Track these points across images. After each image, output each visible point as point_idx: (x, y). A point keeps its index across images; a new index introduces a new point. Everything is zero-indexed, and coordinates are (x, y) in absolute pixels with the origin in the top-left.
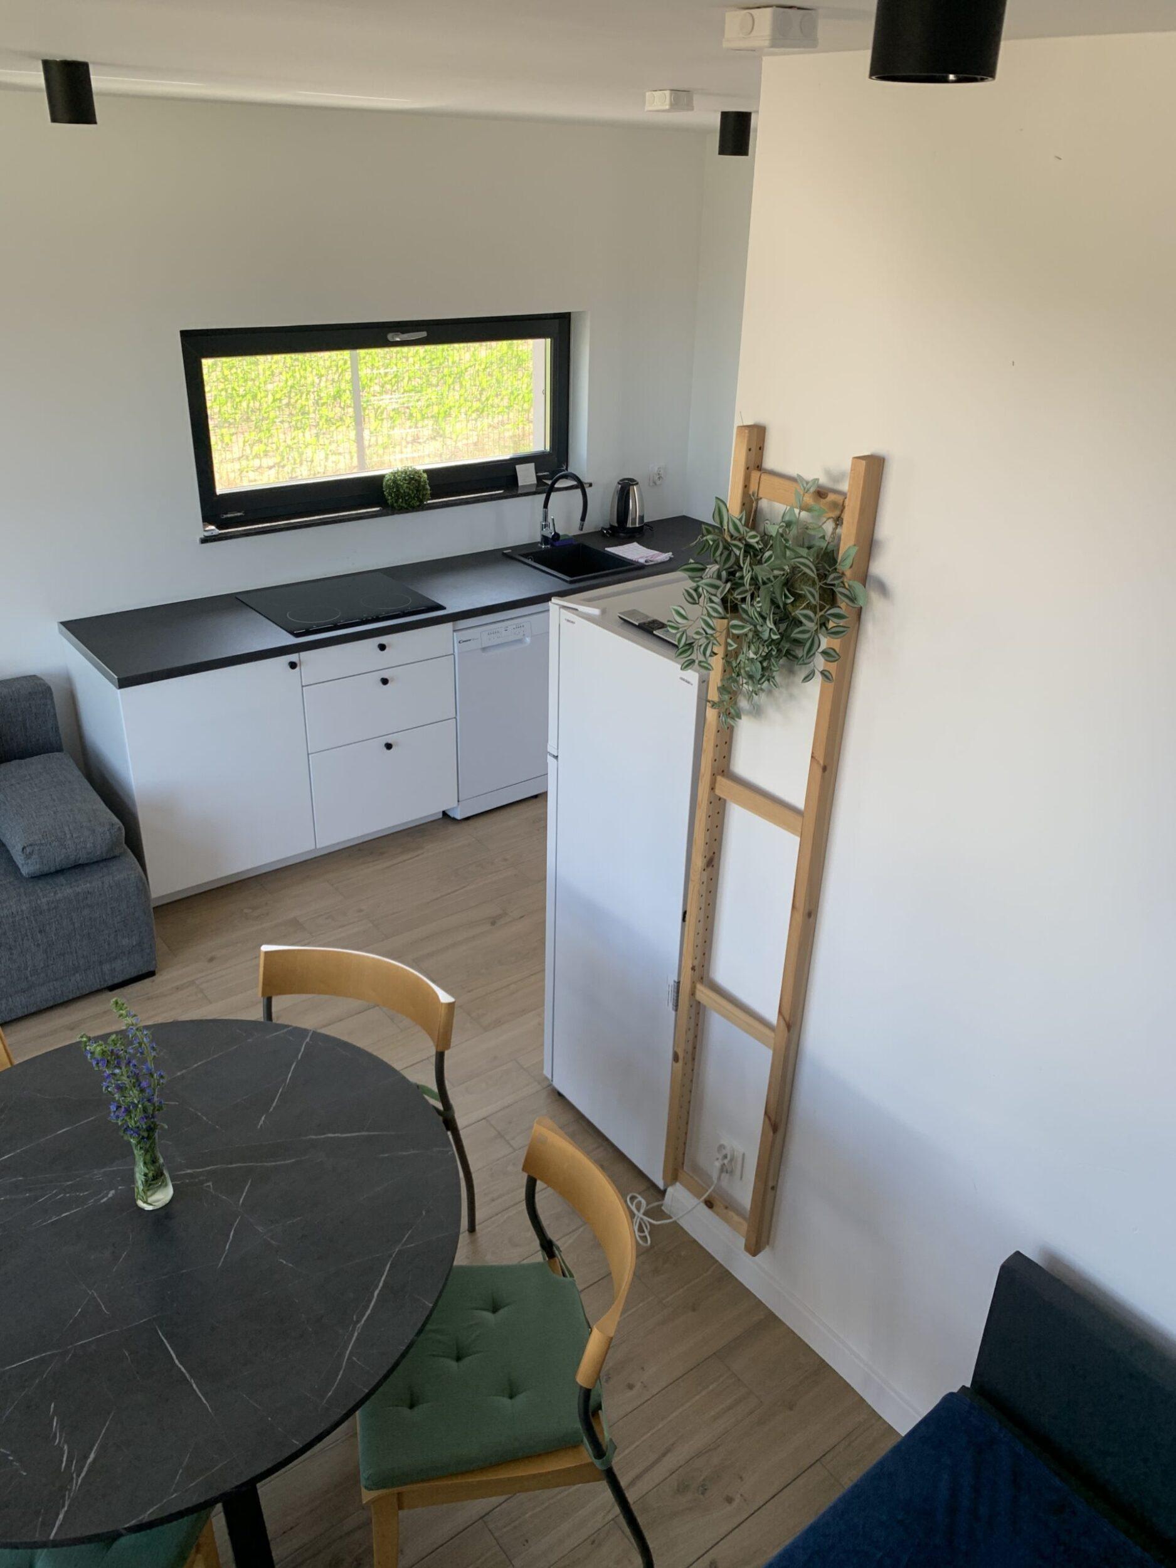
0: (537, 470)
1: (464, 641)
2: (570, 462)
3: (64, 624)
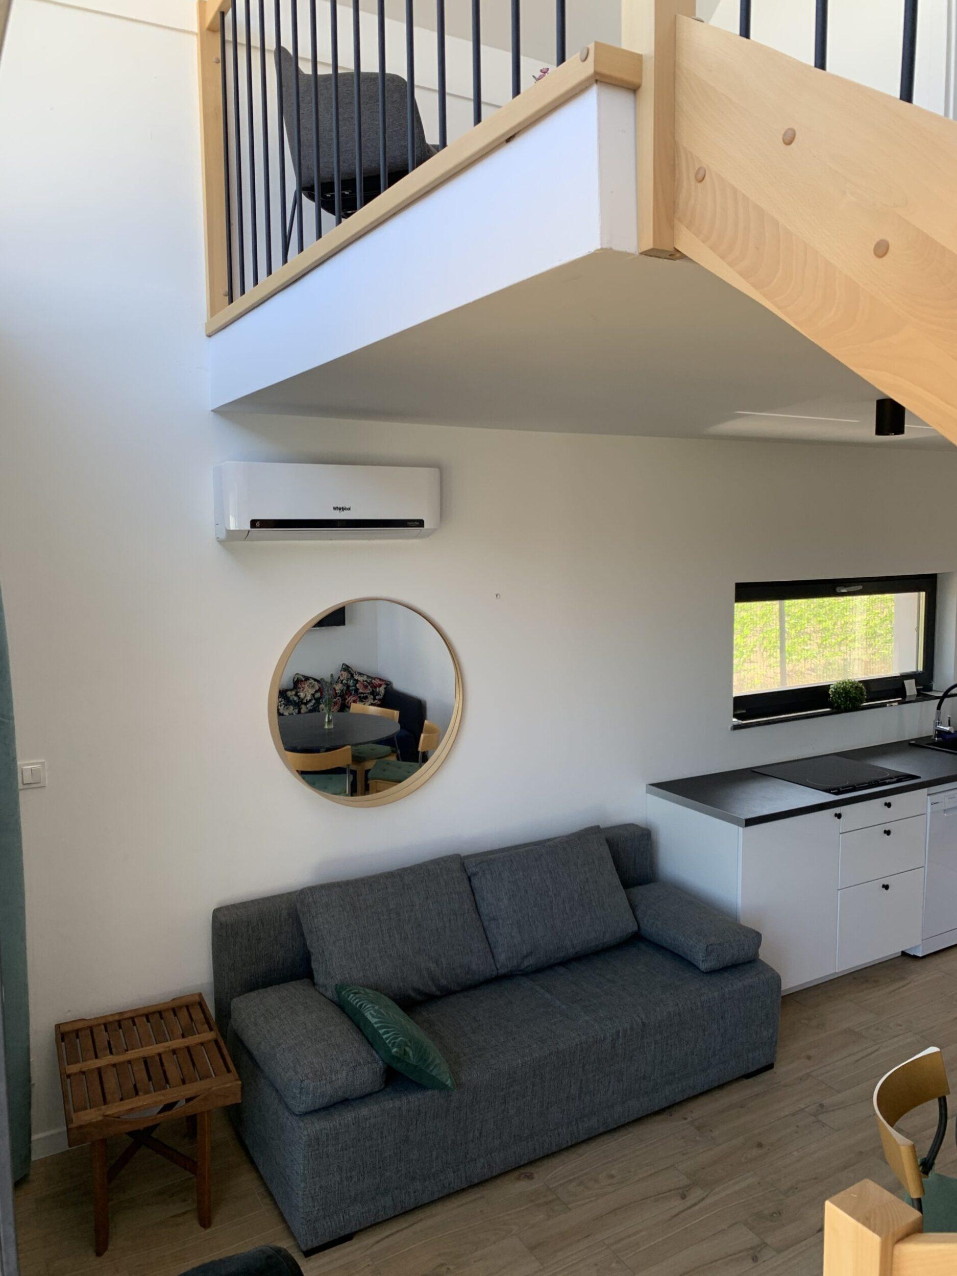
0: (916, 685)
1: (935, 803)
2: (935, 679)
3: (653, 785)
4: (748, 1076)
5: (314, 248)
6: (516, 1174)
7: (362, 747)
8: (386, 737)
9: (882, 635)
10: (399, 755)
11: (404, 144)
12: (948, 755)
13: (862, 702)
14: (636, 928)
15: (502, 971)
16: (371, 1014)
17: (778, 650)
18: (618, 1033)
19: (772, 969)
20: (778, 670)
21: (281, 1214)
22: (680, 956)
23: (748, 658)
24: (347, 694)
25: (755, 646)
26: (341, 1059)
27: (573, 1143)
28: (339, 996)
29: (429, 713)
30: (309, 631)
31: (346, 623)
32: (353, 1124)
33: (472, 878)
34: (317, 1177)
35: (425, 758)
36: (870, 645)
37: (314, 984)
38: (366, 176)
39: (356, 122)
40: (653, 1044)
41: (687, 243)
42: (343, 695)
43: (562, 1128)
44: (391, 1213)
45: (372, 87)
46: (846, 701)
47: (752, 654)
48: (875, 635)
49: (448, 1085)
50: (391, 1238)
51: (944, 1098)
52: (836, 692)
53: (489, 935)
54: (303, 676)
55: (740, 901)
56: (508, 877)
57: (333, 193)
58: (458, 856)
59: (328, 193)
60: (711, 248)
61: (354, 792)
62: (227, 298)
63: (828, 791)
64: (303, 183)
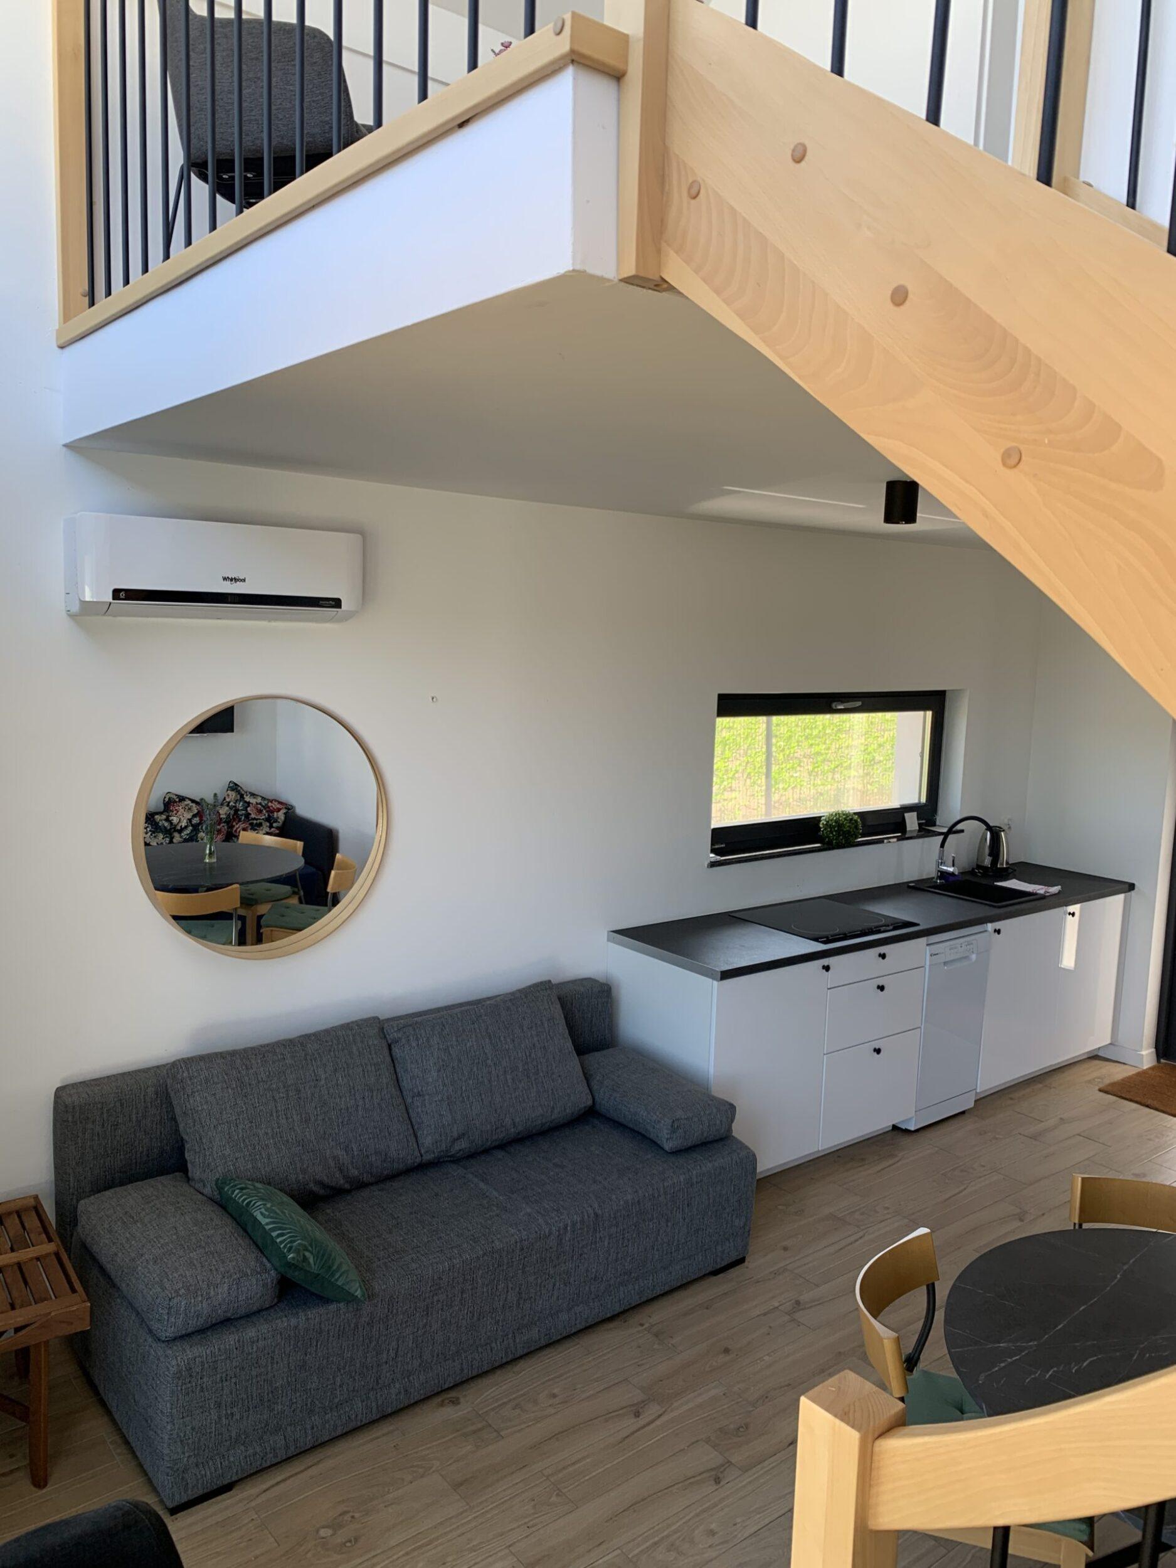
1: (934, 955)
2: (939, 812)
3: (613, 932)
4: (716, 1273)
5: (206, 243)
6: (438, 1400)
7: (251, 886)
8: (286, 874)
9: (880, 762)
10: (303, 898)
11: (327, 119)
12: (950, 900)
13: (857, 837)
14: (590, 1102)
15: (428, 1157)
16: (262, 1214)
17: (764, 777)
18: (566, 1228)
19: (747, 1148)
20: (763, 801)
21: (141, 1465)
22: (639, 1133)
23: (730, 785)
24: (234, 820)
25: (737, 772)
26: (222, 1269)
27: (509, 1360)
28: (220, 1193)
29: (343, 844)
30: (185, 737)
31: (235, 730)
32: (236, 1349)
33: (393, 1046)
34: (188, 1416)
35: (336, 900)
36: (868, 774)
37: (188, 1179)
38: (276, 156)
39: (265, 84)
40: (607, 1238)
41: (676, 271)
42: (229, 822)
43: (496, 1343)
44: (282, 1455)
45: (286, 40)
46: (839, 836)
47: (733, 781)
48: (873, 762)
49: (357, 1296)
50: (282, 1485)
51: (933, 1284)
52: (828, 825)
53: (413, 1115)
54: (176, 795)
55: (712, 1071)
56: (438, 1044)
57: (232, 174)
58: (376, 1019)
59: (225, 173)
60: (704, 280)
61: (242, 942)
62: (87, 299)
63: (816, 939)
64: (192, 156)
